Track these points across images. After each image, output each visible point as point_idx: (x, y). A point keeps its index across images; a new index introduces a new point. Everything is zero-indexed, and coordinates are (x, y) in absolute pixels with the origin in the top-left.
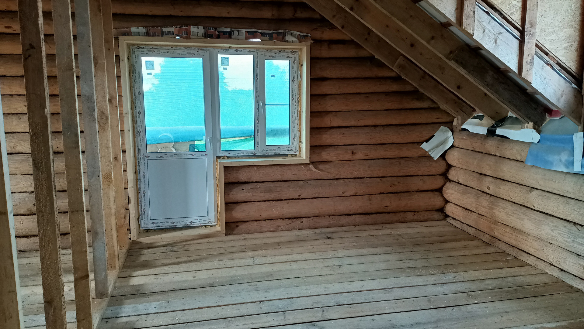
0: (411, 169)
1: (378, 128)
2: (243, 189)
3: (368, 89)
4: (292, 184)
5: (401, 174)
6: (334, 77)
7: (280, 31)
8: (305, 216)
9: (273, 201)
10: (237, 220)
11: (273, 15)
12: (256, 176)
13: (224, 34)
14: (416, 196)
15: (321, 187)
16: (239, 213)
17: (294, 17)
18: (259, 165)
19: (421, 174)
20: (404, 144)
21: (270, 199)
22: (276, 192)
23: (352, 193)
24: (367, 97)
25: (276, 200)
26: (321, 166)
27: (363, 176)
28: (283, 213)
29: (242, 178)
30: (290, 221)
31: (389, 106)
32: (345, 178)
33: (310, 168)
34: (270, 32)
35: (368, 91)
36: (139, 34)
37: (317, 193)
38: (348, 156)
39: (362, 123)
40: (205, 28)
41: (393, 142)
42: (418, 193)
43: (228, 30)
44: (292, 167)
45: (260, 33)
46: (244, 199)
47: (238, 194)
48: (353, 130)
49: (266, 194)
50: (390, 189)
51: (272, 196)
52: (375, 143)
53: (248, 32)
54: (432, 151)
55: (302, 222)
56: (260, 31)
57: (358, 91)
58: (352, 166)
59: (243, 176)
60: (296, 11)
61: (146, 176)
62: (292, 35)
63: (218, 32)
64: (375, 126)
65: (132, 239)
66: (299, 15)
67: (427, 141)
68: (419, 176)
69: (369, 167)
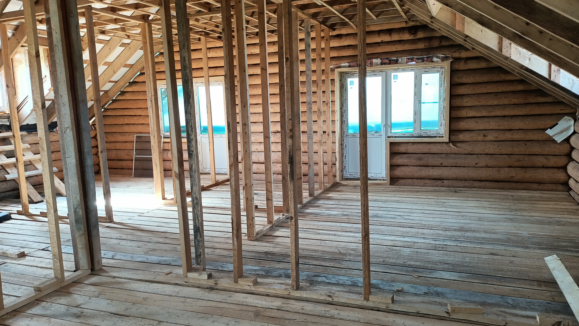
0: (536, 149)
1: (506, 118)
2: (402, 157)
3: (497, 89)
4: (436, 156)
5: (527, 153)
6: (470, 82)
7: (429, 56)
8: (446, 179)
9: (423, 166)
10: (398, 177)
11: (425, 46)
12: (411, 149)
13: (393, 61)
14: (540, 171)
15: (458, 159)
16: (399, 172)
17: (439, 46)
18: (413, 142)
19: (547, 154)
20: (531, 130)
21: (420, 165)
22: (424, 160)
23: (484, 164)
24: (496, 95)
25: (425, 166)
26: (458, 145)
27: (493, 153)
28: (429, 175)
29: (401, 150)
30: (435, 181)
31: (515, 101)
32: (478, 154)
33: (450, 145)
34: (423, 57)
35: (497, 91)
36: (345, 67)
37: (454, 163)
38: (481, 138)
39: (492, 114)
40: (381, 59)
41: (520, 128)
42: (543, 169)
43: (395, 59)
44: (437, 144)
45: (416, 58)
46: (402, 164)
47: (399, 160)
48: (485, 120)
49: (417, 161)
50: (517, 164)
51: (422, 163)
52: (504, 128)
53: (408, 58)
54: (557, 136)
55: (444, 182)
56: (416, 57)
57: (489, 91)
58: (484, 145)
59: (402, 149)
60: (441, 42)
61: (347, 147)
62: (437, 57)
63: (389, 61)
64: (505, 116)
65: (337, 181)
66: (444, 43)
67: (551, 128)
68: (544, 155)
69: (498, 146)
